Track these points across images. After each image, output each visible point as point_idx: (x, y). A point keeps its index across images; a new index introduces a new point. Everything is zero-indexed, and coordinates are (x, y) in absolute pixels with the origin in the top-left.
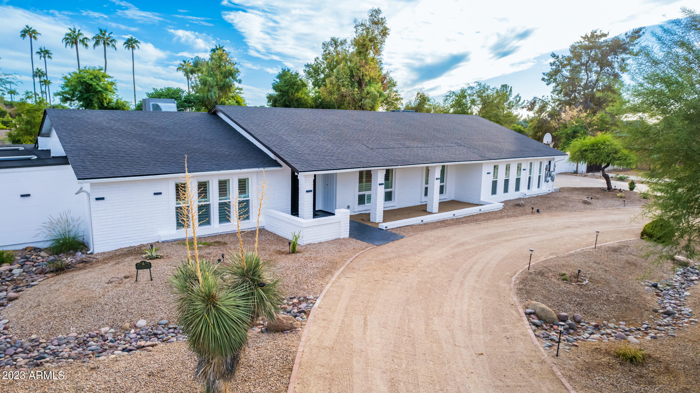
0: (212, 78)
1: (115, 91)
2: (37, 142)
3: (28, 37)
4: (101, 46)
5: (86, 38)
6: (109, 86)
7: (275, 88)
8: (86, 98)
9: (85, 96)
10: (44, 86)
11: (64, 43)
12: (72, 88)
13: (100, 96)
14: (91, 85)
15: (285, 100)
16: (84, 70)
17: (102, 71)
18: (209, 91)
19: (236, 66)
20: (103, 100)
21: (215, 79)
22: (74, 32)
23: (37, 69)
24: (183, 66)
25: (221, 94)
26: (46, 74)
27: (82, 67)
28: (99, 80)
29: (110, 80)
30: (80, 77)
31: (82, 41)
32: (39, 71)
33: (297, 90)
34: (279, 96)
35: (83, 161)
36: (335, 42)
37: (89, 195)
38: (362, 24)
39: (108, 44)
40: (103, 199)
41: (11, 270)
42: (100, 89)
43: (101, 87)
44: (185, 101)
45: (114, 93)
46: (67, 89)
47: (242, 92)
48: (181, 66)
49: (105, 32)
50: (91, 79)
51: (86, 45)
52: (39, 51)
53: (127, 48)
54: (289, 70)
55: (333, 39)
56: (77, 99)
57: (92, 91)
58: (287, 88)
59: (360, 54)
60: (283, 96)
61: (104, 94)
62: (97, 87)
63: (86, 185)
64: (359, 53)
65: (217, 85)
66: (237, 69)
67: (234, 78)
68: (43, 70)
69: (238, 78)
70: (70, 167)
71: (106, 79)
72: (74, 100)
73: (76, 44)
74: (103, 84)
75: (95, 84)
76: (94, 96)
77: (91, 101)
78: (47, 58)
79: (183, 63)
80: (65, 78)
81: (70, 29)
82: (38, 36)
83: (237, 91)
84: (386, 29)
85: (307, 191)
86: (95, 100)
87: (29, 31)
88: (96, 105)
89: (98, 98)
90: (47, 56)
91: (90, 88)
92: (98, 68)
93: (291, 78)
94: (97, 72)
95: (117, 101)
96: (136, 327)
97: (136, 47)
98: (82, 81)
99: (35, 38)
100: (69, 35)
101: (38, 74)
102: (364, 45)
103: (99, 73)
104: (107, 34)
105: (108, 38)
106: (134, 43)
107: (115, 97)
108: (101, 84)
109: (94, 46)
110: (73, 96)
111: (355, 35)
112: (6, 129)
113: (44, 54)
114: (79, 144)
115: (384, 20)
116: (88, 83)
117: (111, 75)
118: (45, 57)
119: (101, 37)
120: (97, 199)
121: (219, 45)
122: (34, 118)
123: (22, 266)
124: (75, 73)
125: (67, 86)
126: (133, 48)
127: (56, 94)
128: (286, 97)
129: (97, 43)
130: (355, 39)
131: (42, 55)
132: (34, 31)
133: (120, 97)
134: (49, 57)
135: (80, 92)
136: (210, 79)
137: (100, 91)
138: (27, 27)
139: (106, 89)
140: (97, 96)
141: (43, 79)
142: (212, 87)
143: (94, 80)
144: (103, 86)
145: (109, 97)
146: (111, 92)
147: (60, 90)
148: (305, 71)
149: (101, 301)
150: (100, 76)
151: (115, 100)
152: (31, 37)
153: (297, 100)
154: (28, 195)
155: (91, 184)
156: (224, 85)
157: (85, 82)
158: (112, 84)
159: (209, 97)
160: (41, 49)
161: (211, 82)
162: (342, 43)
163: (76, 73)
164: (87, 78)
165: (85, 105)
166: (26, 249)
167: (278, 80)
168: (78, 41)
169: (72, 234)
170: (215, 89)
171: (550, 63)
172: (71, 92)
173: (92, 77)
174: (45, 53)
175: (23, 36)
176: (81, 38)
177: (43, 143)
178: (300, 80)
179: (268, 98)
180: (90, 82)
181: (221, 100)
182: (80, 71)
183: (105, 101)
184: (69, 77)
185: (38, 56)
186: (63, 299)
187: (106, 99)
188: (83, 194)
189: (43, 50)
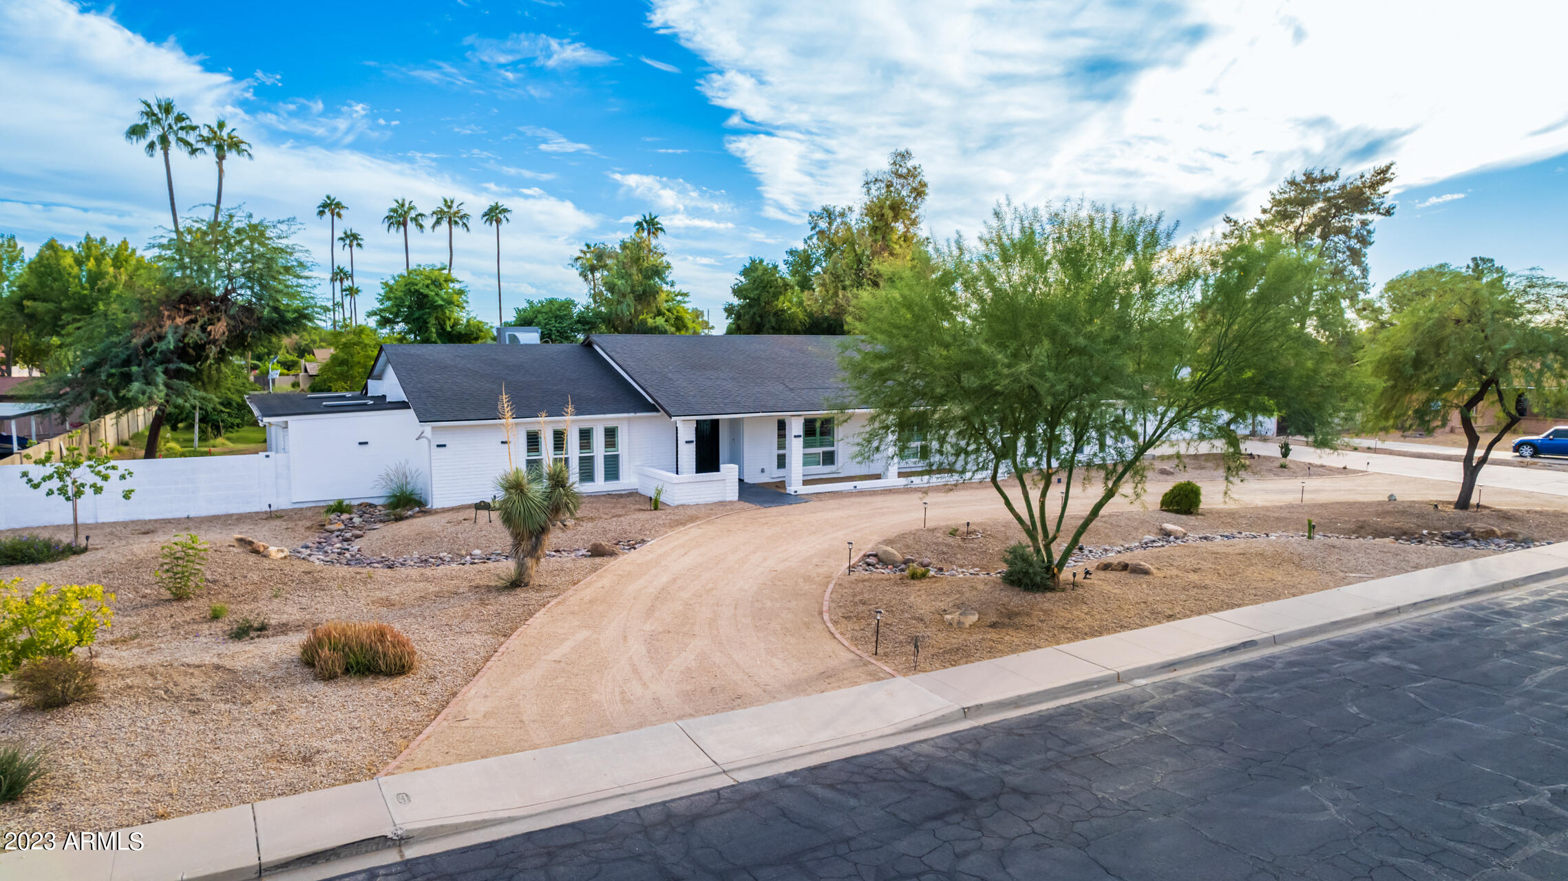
0: (623, 281)
1: (465, 305)
2: (366, 387)
3: (328, 214)
4: (445, 225)
5: (421, 215)
6: (456, 297)
7: (737, 292)
8: (418, 319)
9: (417, 315)
10: (349, 297)
11: (386, 225)
12: (398, 301)
13: (440, 314)
14: (426, 296)
15: (755, 314)
16: (415, 271)
17: (446, 272)
18: (619, 302)
19: (665, 259)
20: (444, 321)
21: (629, 282)
22: (403, 205)
23: (338, 268)
24: (585, 253)
25: (639, 308)
26: (351, 276)
27: (412, 266)
28: (440, 286)
29: (457, 286)
30: (410, 283)
31: (415, 220)
32: (341, 271)
33: (776, 296)
34: (742, 307)
35: (425, 404)
36: (828, 213)
37: (429, 441)
38: (876, 180)
39: (456, 223)
40: (444, 446)
41: (351, 519)
42: (440, 302)
43: (443, 300)
44: (578, 322)
45: (464, 308)
46: (388, 304)
47: (687, 299)
48: (582, 255)
49: (452, 202)
50: (427, 286)
51: (421, 226)
52: (343, 236)
53: (488, 223)
54: (761, 261)
55: (825, 210)
56: (402, 321)
57: (428, 305)
58: (757, 292)
59: (875, 232)
60: (750, 305)
61: (447, 312)
62: (437, 298)
63: (428, 428)
64: (874, 229)
65: (633, 292)
66: (668, 263)
67: (663, 279)
68: (348, 269)
69: (668, 280)
70: (412, 411)
71: (451, 285)
72: (398, 323)
73: (405, 225)
74: (446, 293)
75: (433, 293)
76: (430, 314)
77: (426, 322)
78: (355, 247)
79: (585, 249)
80: (386, 284)
81: (397, 202)
82: (342, 212)
83: (679, 298)
84: (924, 185)
85: (687, 442)
86: (433, 321)
87: (331, 204)
88: (434, 330)
89: (437, 318)
90: (355, 243)
91: (425, 300)
92: (439, 266)
93: (763, 274)
94: (436, 273)
95: (468, 321)
96: (471, 555)
97: (504, 220)
98: (412, 289)
99: (339, 215)
100: (395, 211)
101: (339, 275)
102: (882, 216)
103: (440, 275)
104: (455, 206)
105: (456, 213)
106: (500, 213)
107: (464, 315)
108: (442, 293)
109: (433, 227)
110: (397, 315)
111: (866, 199)
112: (288, 375)
113: (351, 241)
114: (420, 386)
115: (919, 170)
116: (422, 294)
117: (460, 279)
118: (351, 246)
119: (445, 212)
120: (438, 446)
121: (650, 215)
122: (352, 356)
123: (361, 517)
124: (401, 276)
125: (389, 299)
126: (498, 221)
127: (370, 314)
128: (755, 310)
129: (438, 222)
130: (866, 204)
131: (348, 242)
132: (338, 205)
133: (473, 315)
134: (359, 245)
135: (409, 307)
136: (619, 282)
137: (441, 306)
138: (328, 197)
139: (450, 302)
140: (435, 315)
141: (347, 283)
142: (624, 296)
143: (432, 287)
144: (445, 296)
145: (455, 315)
146: (458, 306)
147: (378, 305)
148: (786, 262)
149: (441, 534)
150: (442, 280)
151: (465, 320)
152: (333, 215)
153: (776, 314)
154: (366, 443)
155: (433, 428)
156: (644, 292)
157: (417, 291)
158: (461, 292)
159: (619, 312)
160: (345, 233)
161: (622, 288)
162: (842, 215)
163: (404, 277)
164: (420, 285)
165: (414, 329)
166: (361, 505)
167: (742, 279)
168: (409, 219)
169: (410, 488)
170: (630, 299)
171: (1224, 234)
172: (395, 310)
173: (429, 282)
174: (352, 238)
175: (321, 213)
176: (413, 214)
177: (375, 388)
178: (781, 278)
179: (726, 310)
180: (425, 291)
181: (641, 317)
182: (409, 273)
183: (448, 323)
184: (392, 282)
185: (342, 243)
186: (406, 532)
187: (449, 319)
188: (424, 441)
189: (349, 233)
